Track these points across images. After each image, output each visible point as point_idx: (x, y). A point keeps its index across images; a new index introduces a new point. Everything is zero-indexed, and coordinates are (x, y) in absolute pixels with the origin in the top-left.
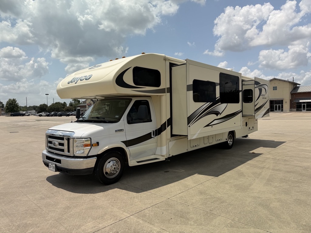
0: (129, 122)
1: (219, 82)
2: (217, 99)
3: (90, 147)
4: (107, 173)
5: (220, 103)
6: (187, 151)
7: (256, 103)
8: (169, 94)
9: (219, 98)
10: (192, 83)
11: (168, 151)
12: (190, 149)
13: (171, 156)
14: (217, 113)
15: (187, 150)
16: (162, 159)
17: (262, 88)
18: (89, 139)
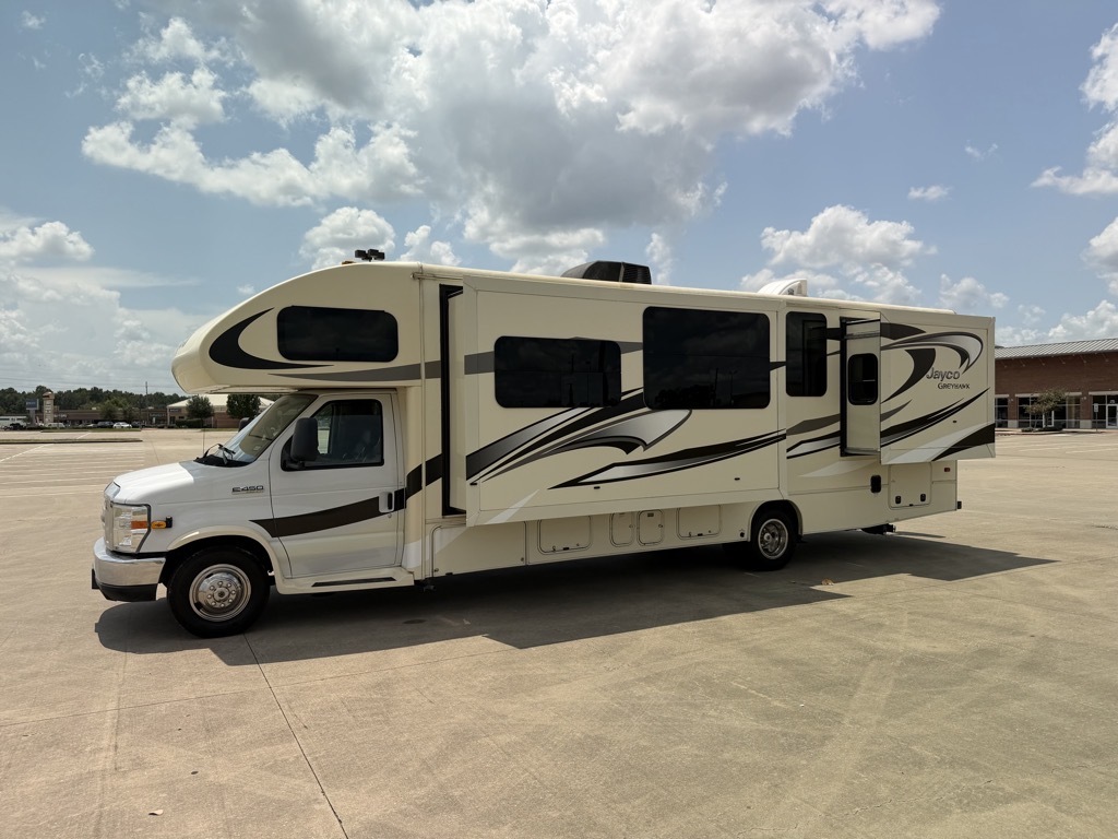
0: (285, 467)
1: (641, 341)
2: (623, 398)
3: (145, 530)
4: (199, 605)
5: (646, 409)
6: (522, 564)
7: (886, 408)
8: (438, 381)
9: (642, 391)
10: (490, 348)
11: (428, 557)
12: (536, 559)
13: (441, 573)
14: (628, 444)
15: (522, 559)
16: (404, 580)
17: (937, 348)
18: (145, 508)
